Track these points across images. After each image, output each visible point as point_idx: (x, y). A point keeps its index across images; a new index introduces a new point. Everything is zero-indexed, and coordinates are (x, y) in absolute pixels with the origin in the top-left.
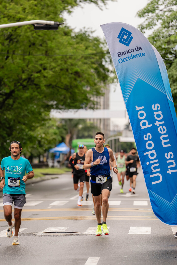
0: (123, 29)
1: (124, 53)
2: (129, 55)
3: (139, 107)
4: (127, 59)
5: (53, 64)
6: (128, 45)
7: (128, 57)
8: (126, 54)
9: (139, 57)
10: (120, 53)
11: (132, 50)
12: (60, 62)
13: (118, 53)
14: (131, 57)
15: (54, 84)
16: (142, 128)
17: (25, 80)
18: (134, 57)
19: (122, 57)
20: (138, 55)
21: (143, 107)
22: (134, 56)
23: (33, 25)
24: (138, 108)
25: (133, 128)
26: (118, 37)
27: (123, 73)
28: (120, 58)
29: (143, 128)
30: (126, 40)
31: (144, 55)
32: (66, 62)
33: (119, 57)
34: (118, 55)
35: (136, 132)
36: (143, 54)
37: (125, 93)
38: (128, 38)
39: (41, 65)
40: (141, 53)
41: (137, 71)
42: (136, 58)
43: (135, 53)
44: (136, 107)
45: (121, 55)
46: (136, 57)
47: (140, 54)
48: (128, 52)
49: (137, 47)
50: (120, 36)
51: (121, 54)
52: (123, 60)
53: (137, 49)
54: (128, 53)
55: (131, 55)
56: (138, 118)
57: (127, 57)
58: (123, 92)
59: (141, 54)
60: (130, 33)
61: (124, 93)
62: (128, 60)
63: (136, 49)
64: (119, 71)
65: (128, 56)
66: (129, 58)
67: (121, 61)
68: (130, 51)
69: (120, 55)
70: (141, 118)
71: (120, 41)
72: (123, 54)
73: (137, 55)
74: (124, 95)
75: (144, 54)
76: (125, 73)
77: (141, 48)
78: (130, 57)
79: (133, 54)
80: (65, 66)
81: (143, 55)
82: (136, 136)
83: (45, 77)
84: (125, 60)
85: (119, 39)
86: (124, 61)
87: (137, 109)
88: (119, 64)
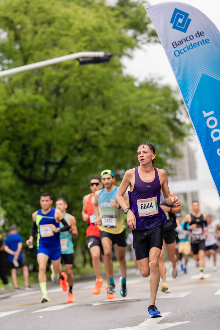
0: (176, 11)
1: (180, 42)
2: (188, 43)
3: (207, 112)
4: (186, 49)
5: (113, 118)
6: (185, 31)
7: (187, 47)
8: (183, 43)
9: (202, 44)
10: (175, 42)
11: (191, 38)
12: (120, 114)
13: (172, 44)
14: (191, 47)
15: (116, 144)
16: (214, 141)
17: (79, 142)
18: (194, 46)
19: (179, 48)
20: (200, 43)
21: (212, 112)
22: (195, 44)
23: (78, 59)
24: (205, 114)
25: (202, 141)
26: (171, 22)
27: (182, 70)
28: (176, 49)
29: (215, 139)
30: (182, 25)
31: (208, 42)
32: (128, 114)
33: (174, 48)
34: (173, 45)
35: (206, 146)
36: (207, 40)
37: (187, 95)
38: (184, 22)
39: (98, 120)
40: (204, 39)
41: (201, 65)
42: (197, 47)
43: (196, 40)
44: (204, 112)
45: (177, 45)
46: (198, 45)
47: (203, 41)
48: (186, 40)
49: (198, 32)
50: (174, 20)
51: (177, 43)
52: (180, 52)
53: (198, 35)
54: (185, 42)
55: (191, 44)
56: (207, 128)
57: (185, 48)
58: (184, 94)
59: (205, 42)
60: (187, 15)
61: (185, 96)
62: (187, 51)
63: (196, 35)
64: (176, 67)
65: (186, 45)
66: (189, 48)
67: (177, 53)
68: (188, 39)
69: (175, 46)
70: (211, 127)
71: (174, 27)
72: (180, 44)
73: (198, 43)
74: (185, 99)
75: (209, 40)
76: (185, 69)
77: (203, 33)
78: (189, 46)
79: (193, 42)
80: (128, 119)
81: (206, 42)
82: (206, 151)
83: (104, 135)
84: (182, 51)
85: (172, 25)
86: (182, 53)
87: (205, 116)
88: (176, 57)
